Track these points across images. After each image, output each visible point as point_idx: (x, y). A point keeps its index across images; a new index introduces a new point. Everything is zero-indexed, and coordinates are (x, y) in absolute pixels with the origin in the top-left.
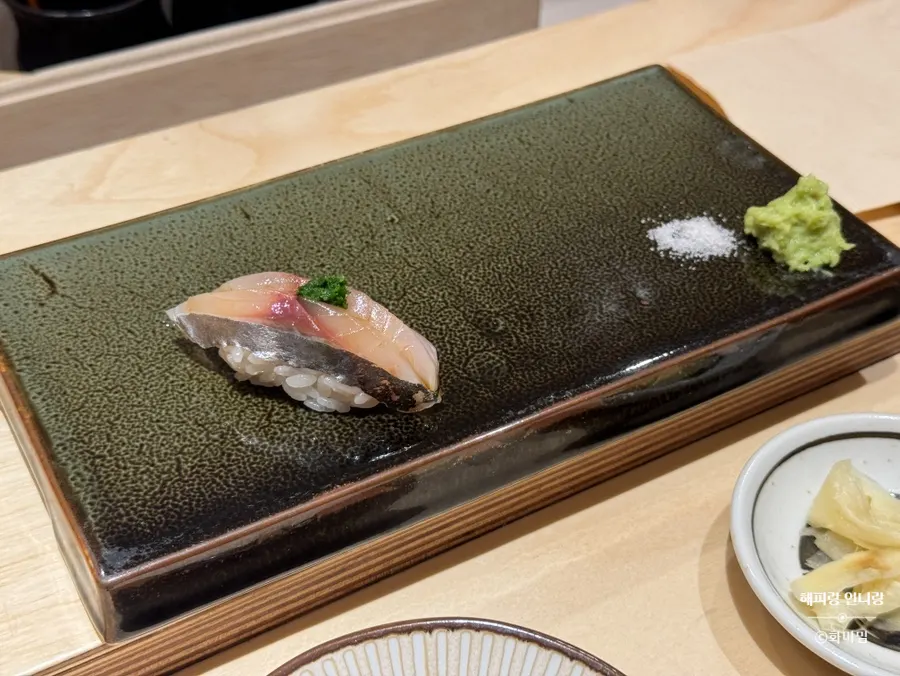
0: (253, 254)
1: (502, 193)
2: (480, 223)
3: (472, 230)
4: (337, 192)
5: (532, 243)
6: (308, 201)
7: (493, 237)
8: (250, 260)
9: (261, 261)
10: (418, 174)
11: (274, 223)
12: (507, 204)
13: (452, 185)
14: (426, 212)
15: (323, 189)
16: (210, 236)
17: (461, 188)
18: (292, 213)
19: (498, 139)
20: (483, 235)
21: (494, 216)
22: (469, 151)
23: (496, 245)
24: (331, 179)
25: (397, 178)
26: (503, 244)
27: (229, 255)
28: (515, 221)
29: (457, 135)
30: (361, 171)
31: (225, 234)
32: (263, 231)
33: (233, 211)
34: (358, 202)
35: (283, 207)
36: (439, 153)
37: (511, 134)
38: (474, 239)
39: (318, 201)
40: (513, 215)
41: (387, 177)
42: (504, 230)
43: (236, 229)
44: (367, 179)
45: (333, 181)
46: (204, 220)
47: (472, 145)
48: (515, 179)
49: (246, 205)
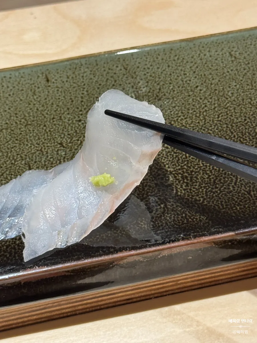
0: (43, 106)
1: (204, 89)
2: (183, 108)
3: (177, 112)
4: (105, 73)
5: (210, 128)
6: (86, 76)
7: (188, 119)
8: (40, 109)
9: (46, 111)
10: (158, 68)
11: (62, 87)
12: (205, 98)
13: (176, 79)
14: (153, 95)
15: (97, 69)
16: (22, 90)
17: (181, 82)
18: (74, 83)
19: (216, 51)
20: (182, 117)
21: (193, 105)
22: (195, 57)
23: (188, 126)
24: (104, 63)
25: (144, 69)
26: (192, 125)
27: (30, 104)
28: (206, 111)
29: (191, 45)
30: (124, 60)
31: (31, 90)
32: (53, 92)
33: (41, 75)
34: (115, 81)
35: (70, 78)
36: (176, 56)
37: (225, 49)
38: (175, 119)
39: (92, 76)
40: (206, 106)
41: (138, 67)
42: (196, 116)
43: (39, 88)
44: (126, 66)
45: (105, 65)
46: (23, 79)
47: (198, 52)
48: (217, 81)
49: (49, 73)
